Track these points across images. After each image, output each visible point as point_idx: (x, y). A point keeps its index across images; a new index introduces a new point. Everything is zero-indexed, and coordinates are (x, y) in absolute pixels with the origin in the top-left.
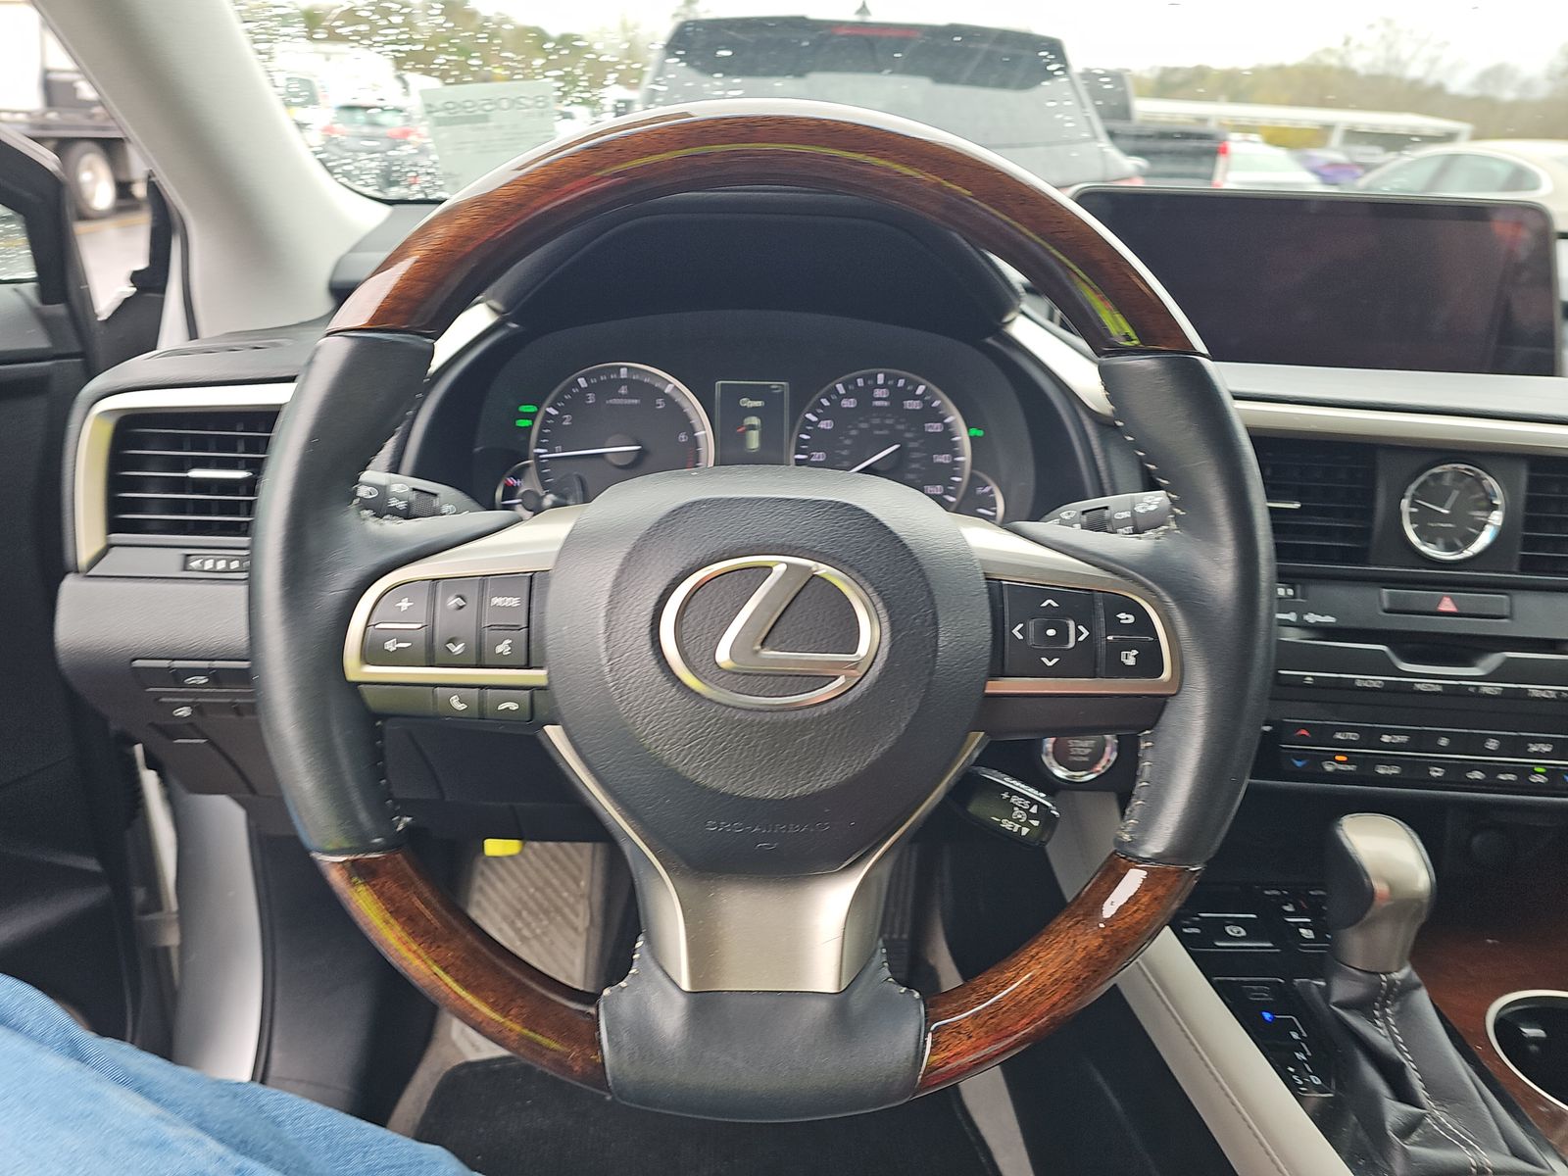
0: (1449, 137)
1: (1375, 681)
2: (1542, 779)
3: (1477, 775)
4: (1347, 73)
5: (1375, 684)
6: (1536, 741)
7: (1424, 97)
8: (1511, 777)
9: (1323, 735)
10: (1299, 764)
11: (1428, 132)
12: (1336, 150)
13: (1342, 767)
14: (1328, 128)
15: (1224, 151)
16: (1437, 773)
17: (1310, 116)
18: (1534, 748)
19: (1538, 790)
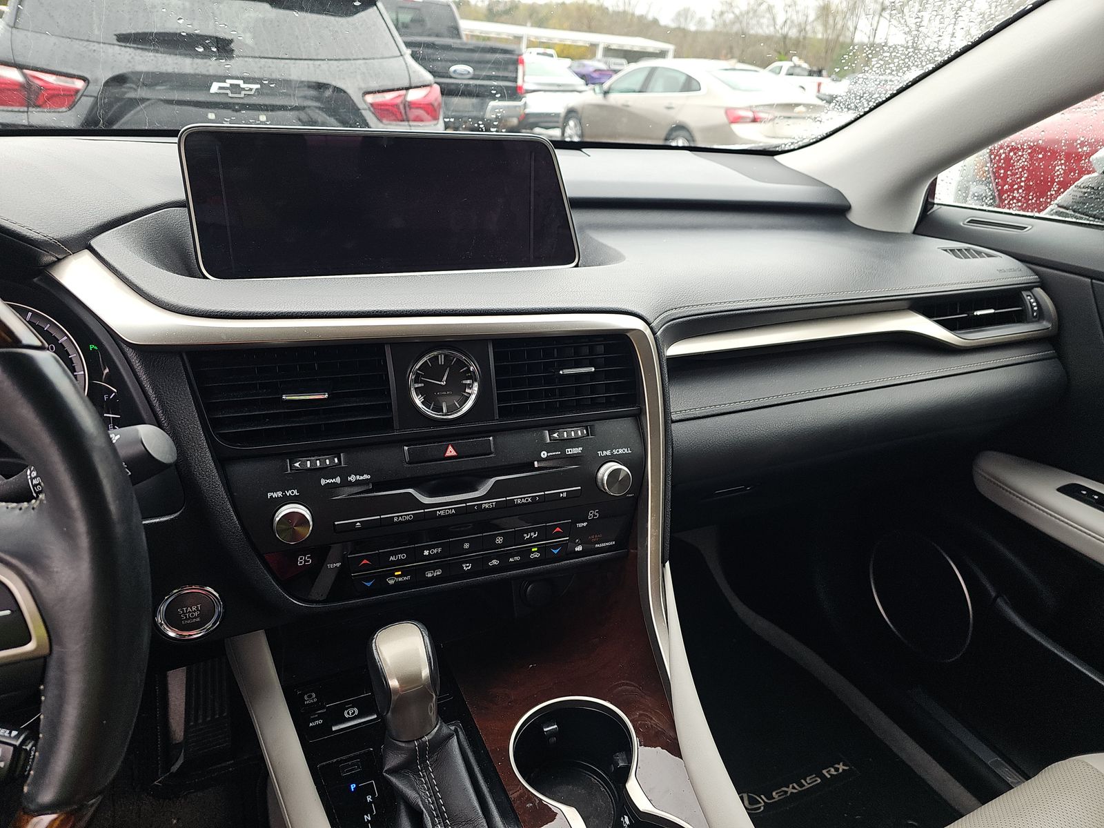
0: (662, 54)
1: (407, 515)
2: (537, 555)
3: (495, 562)
4: (603, 10)
5: (408, 518)
6: (527, 531)
7: (647, 27)
8: (517, 558)
9: (382, 560)
10: (368, 584)
11: (651, 50)
12: (599, 61)
13: (400, 579)
14: (594, 46)
15: (522, 62)
16: (467, 567)
17: (583, 38)
18: (527, 537)
19: (536, 562)
